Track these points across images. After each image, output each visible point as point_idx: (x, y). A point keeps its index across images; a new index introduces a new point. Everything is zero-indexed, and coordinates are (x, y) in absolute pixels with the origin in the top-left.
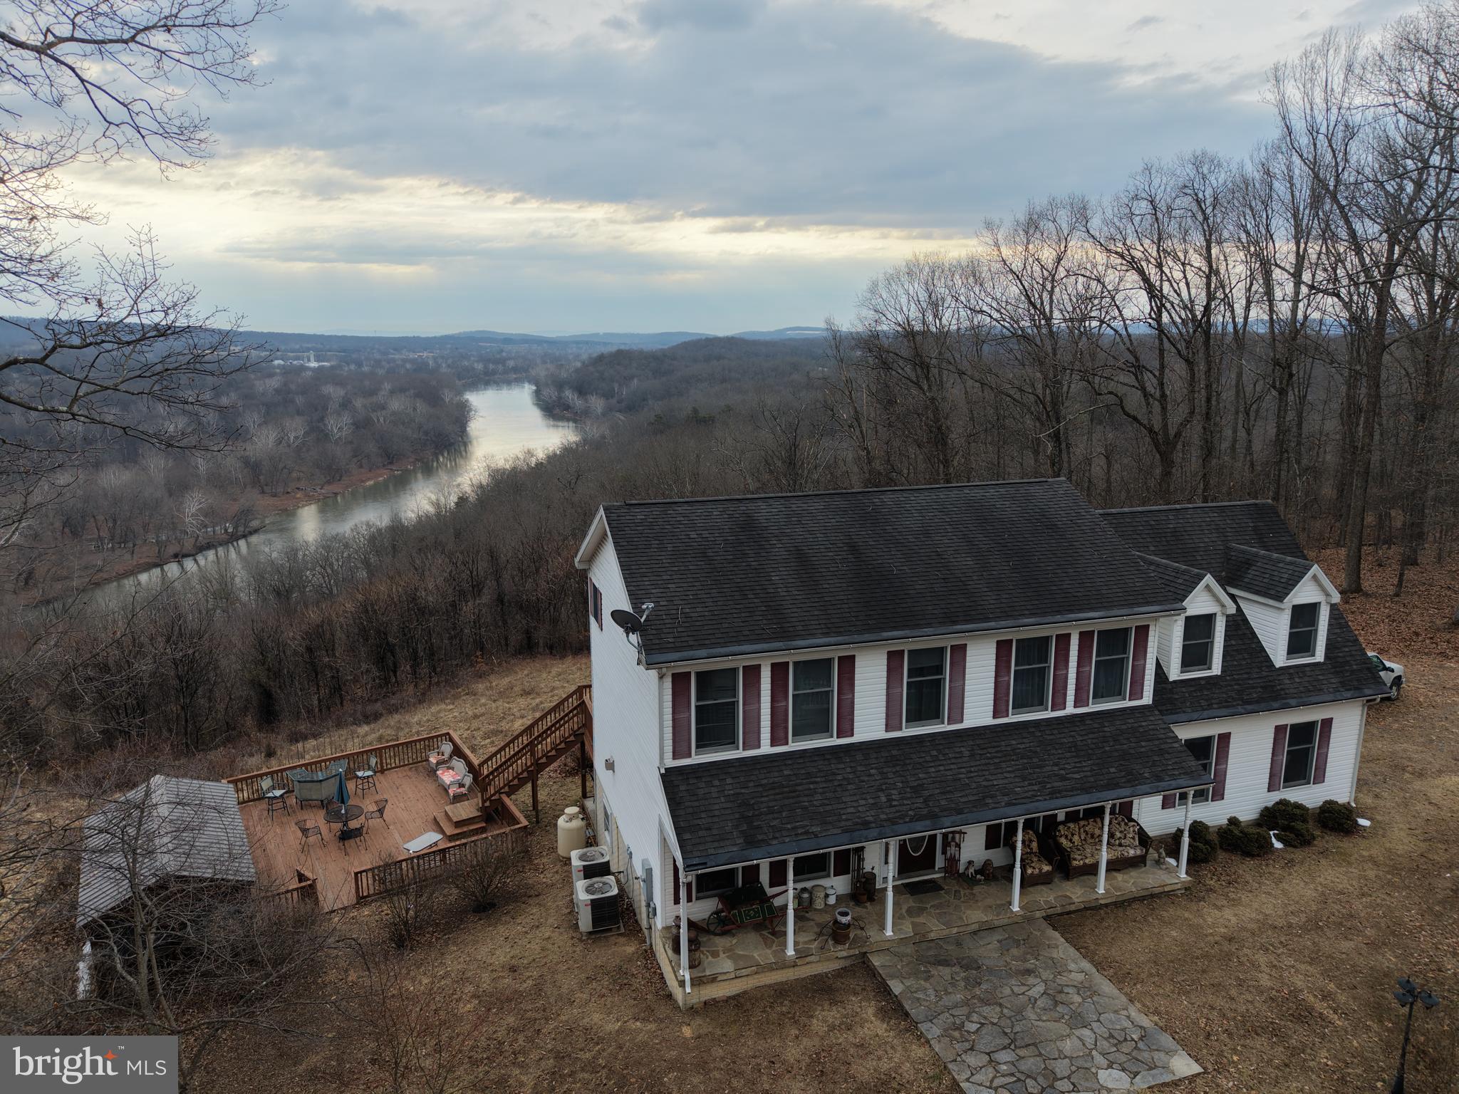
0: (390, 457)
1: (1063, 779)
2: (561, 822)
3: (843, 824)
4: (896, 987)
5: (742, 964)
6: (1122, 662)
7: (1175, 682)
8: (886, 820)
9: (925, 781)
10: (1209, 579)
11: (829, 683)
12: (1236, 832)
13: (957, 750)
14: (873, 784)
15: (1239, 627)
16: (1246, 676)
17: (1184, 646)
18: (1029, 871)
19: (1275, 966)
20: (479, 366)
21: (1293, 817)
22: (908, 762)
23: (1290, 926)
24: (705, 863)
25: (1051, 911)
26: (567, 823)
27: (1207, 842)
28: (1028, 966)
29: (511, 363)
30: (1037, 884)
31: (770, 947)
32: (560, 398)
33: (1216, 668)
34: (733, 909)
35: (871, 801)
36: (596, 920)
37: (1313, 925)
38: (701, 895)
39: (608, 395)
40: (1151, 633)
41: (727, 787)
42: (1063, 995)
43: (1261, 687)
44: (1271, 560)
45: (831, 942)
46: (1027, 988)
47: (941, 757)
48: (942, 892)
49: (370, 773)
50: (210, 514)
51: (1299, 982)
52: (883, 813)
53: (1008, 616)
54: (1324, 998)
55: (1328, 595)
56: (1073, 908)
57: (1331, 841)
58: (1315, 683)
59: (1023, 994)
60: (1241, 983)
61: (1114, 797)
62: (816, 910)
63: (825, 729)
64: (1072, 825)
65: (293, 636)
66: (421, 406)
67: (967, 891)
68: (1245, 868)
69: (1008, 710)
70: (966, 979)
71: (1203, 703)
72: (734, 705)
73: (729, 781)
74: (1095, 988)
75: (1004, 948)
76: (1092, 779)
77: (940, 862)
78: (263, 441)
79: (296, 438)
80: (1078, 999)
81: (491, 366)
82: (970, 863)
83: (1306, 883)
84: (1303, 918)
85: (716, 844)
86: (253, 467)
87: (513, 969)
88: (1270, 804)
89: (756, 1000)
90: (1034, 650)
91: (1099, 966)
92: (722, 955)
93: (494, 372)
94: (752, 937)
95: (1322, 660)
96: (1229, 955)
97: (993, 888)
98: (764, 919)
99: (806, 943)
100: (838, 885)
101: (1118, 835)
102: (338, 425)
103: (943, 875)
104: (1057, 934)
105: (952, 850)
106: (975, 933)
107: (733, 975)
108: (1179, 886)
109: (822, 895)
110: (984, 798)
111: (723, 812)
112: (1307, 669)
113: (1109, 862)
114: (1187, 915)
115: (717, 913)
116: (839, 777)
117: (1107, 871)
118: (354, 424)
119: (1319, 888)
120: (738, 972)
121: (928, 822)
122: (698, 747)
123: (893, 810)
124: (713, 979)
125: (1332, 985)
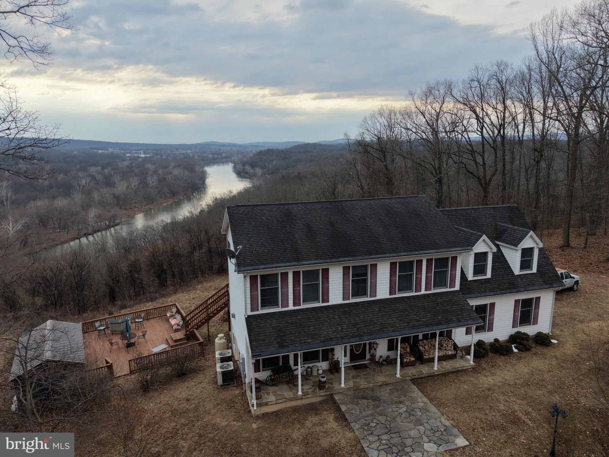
0: (174, 194)
1: (418, 321)
2: (217, 340)
3: (321, 339)
4: (343, 408)
5: (279, 398)
6: (446, 272)
7: (470, 281)
8: (340, 337)
9: (358, 321)
10: (484, 237)
11: (318, 280)
12: (497, 345)
13: (373, 308)
14: (336, 322)
15: (499, 258)
16: (501, 278)
17: (474, 266)
18: (405, 360)
19: (507, 401)
20: (211, 156)
21: (522, 339)
22: (351, 313)
23: (516, 384)
24: (261, 355)
25: (413, 377)
26: (219, 340)
27: (484, 349)
28: (401, 400)
29: (224, 155)
30: (409, 366)
31: (292, 391)
32: (244, 169)
33: (489, 275)
34: (277, 374)
35: (334, 329)
36: (224, 380)
37: (526, 384)
38: (264, 369)
39: (263, 168)
40: (458, 260)
41: (273, 323)
42: (414, 412)
43: (508, 283)
44: (514, 229)
45: (318, 389)
46: (399, 409)
47: (366, 311)
48: (368, 369)
49: (141, 320)
50: (99, 217)
51: (516, 408)
52: (339, 334)
53: (394, 252)
54: (526, 414)
55: (537, 244)
56: (423, 376)
57: (540, 349)
58: (532, 282)
59: (397, 411)
60: (491, 408)
61: (439, 328)
62: (313, 376)
63: (317, 299)
64: (425, 341)
65: (124, 267)
66: (186, 172)
67: (379, 369)
68: (500, 360)
69: (396, 292)
70: (374, 405)
71: (483, 290)
72: (277, 289)
73: (274, 321)
74: (428, 409)
75: (391, 392)
76: (430, 321)
77: (368, 356)
78: (121, 187)
79: (135, 186)
80: (420, 414)
81: (216, 156)
82: (381, 357)
83: (526, 366)
84: (522, 381)
85: (266, 347)
86: (117, 198)
87: (188, 400)
88: (513, 333)
89: (285, 413)
90: (406, 267)
91: (431, 400)
92: (271, 394)
93: (217, 158)
94: (285, 387)
95: (536, 272)
96: (488, 396)
97: (390, 368)
98: (290, 379)
99: (307, 389)
100: (323, 365)
101: (445, 345)
102: (152, 181)
103: (369, 362)
104: (415, 387)
105: (373, 351)
106: (380, 386)
107: (275, 403)
108: (470, 367)
109: (316, 369)
110: (383, 328)
111: (270, 333)
112: (529, 276)
113: (439, 357)
114: (472, 379)
115: (270, 376)
116: (322, 319)
117: (438, 361)
118: (159, 180)
119: (531, 369)
120: (277, 401)
121: (358, 338)
122: (262, 306)
123: (343, 333)
124: (266, 404)
125: (530, 409)
